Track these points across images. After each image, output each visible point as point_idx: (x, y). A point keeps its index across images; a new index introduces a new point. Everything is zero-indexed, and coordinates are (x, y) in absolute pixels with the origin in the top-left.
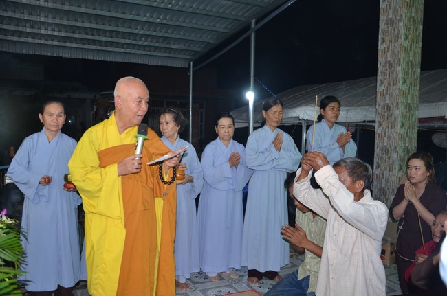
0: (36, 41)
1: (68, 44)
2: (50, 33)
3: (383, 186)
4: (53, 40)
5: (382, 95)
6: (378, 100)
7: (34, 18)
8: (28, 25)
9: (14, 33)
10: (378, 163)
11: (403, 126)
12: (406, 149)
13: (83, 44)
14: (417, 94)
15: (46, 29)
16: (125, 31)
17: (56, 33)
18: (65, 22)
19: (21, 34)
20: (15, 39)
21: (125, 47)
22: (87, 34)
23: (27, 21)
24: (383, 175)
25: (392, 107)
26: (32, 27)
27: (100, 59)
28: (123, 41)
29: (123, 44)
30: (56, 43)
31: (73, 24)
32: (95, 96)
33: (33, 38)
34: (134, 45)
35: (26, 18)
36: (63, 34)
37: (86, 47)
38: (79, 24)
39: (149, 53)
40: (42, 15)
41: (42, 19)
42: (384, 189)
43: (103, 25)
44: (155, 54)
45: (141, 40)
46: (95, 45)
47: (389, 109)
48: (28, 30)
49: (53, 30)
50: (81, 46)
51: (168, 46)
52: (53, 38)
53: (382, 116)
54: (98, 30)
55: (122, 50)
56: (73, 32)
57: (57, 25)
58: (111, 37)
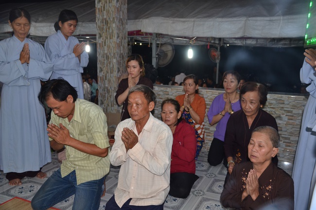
3: (107, 86)
5: (101, 11)
6: (97, 15)
10: (101, 68)
11: (118, 37)
12: (122, 56)
14: (126, 11)
24: (106, 77)
25: (109, 22)
42: (107, 88)
47: (107, 23)
53: (101, 29)
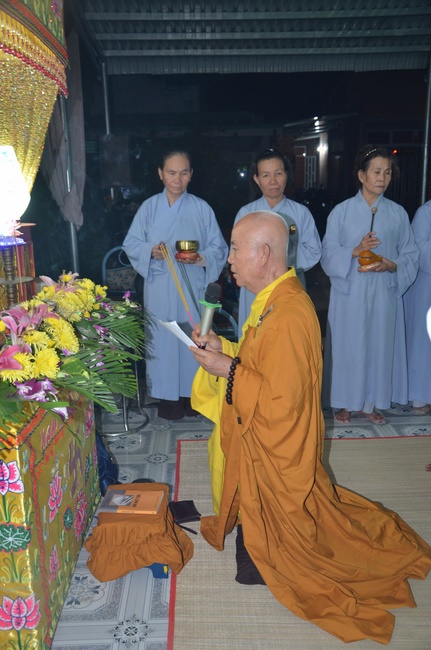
0: (182, 52)
1: (226, 52)
2: (198, 36)
4: (204, 48)
7: (176, 16)
8: (169, 29)
9: (151, 44)
13: (249, 47)
15: (194, 31)
16: (313, 17)
17: (208, 36)
18: (219, 16)
19: (160, 44)
20: (153, 53)
21: (315, 44)
22: (253, 31)
23: (167, 22)
26: (174, 31)
27: (276, 70)
28: (309, 35)
29: (311, 40)
30: (209, 52)
31: (230, 16)
32: (275, 132)
33: (177, 48)
34: (330, 39)
35: (165, 18)
36: (218, 36)
37: (253, 52)
38: (239, 16)
39: (355, 50)
40: (187, 10)
41: (187, 16)
43: (277, 10)
44: (366, 50)
45: (340, 30)
46: (267, 48)
48: (170, 37)
49: (204, 31)
50: (245, 52)
51: (387, 33)
52: (204, 44)
54: (270, 21)
55: (311, 51)
56: (233, 31)
57: (208, 22)
58: (291, 30)
